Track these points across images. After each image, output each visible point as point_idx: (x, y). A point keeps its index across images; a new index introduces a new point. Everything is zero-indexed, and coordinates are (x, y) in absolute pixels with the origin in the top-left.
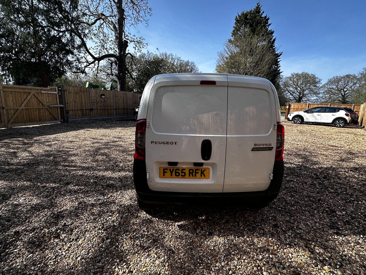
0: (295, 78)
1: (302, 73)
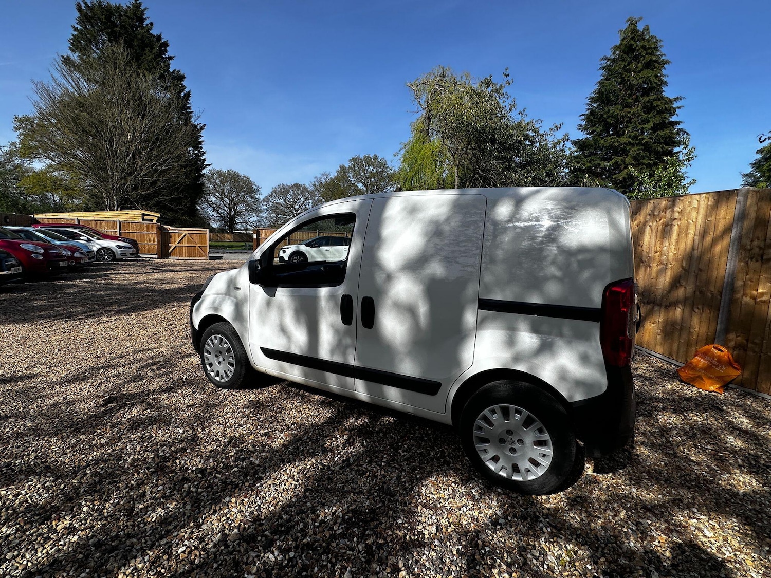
1: (228, 171)
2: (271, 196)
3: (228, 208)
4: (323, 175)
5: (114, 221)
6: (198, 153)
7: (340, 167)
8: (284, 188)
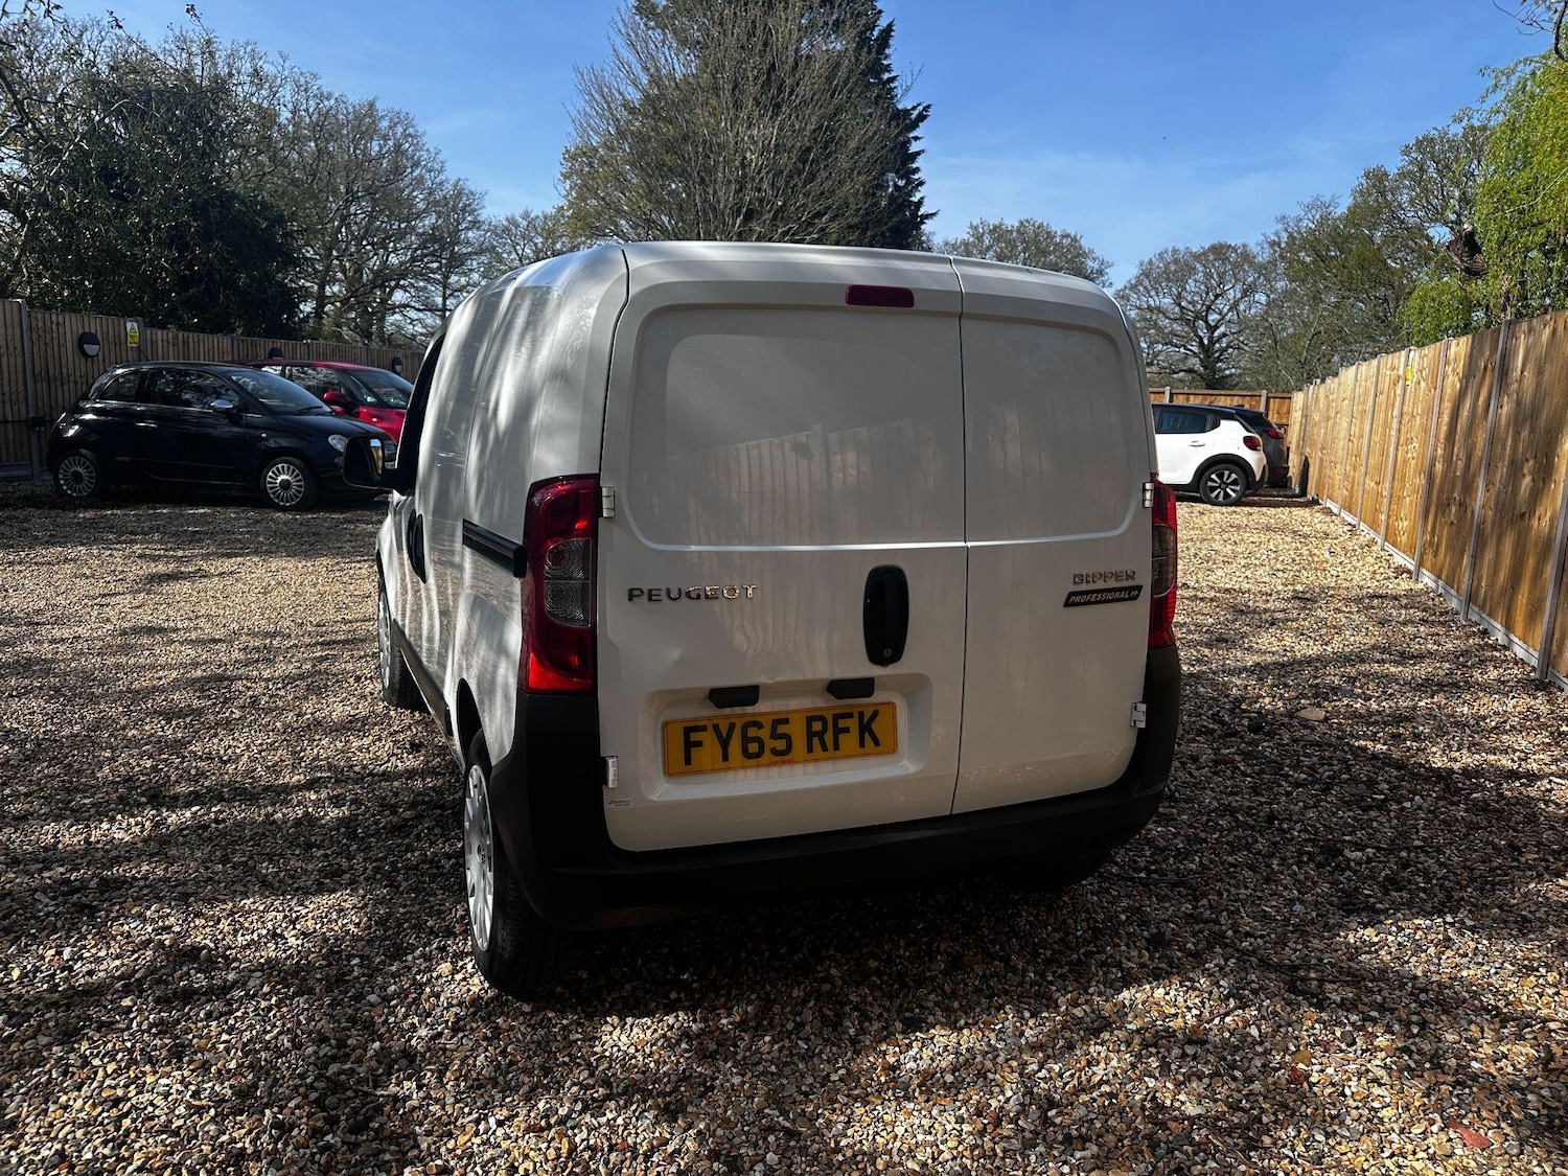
0: (988, 248)
1: (1022, 223)
2: (1133, 288)
4: (1309, 208)
6: (905, 187)
7: (1367, 175)
8: (1176, 261)
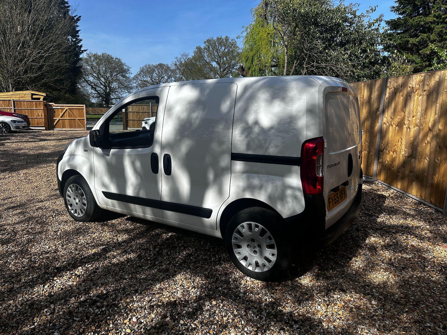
1: (103, 54)
2: (139, 75)
3: (105, 86)
4: (183, 55)
5: (9, 100)
6: (75, 41)
7: (197, 48)
8: (150, 68)
